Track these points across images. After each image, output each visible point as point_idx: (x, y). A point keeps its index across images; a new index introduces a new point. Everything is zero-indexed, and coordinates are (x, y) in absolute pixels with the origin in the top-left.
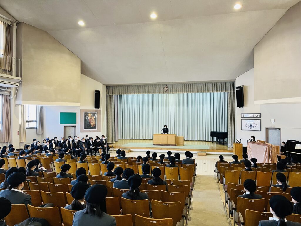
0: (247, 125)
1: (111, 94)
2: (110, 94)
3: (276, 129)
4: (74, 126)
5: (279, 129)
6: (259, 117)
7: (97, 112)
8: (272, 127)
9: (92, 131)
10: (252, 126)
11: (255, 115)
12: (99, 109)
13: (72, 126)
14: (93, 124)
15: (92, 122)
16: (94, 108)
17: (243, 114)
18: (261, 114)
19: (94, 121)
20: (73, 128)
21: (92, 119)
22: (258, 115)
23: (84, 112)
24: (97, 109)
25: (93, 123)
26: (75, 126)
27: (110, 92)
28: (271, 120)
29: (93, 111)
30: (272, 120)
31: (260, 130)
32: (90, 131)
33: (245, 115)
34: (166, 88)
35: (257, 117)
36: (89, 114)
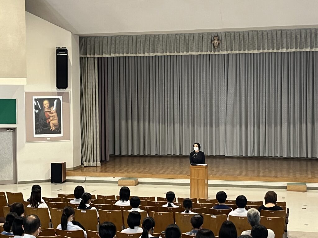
1: (92, 56)
2: (88, 56)
4: (11, 129)
7: (60, 97)
9: (52, 139)
12: (67, 90)
13: (8, 129)
14: (53, 124)
15: (51, 118)
16: (55, 89)
19: (56, 118)
20: (11, 134)
21: (52, 113)
23: (34, 98)
24: (61, 90)
25: (53, 122)
26: (14, 130)
27: (88, 51)
29: (52, 94)
32: (48, 140)
34: (216, 42)
36: (46, 102)
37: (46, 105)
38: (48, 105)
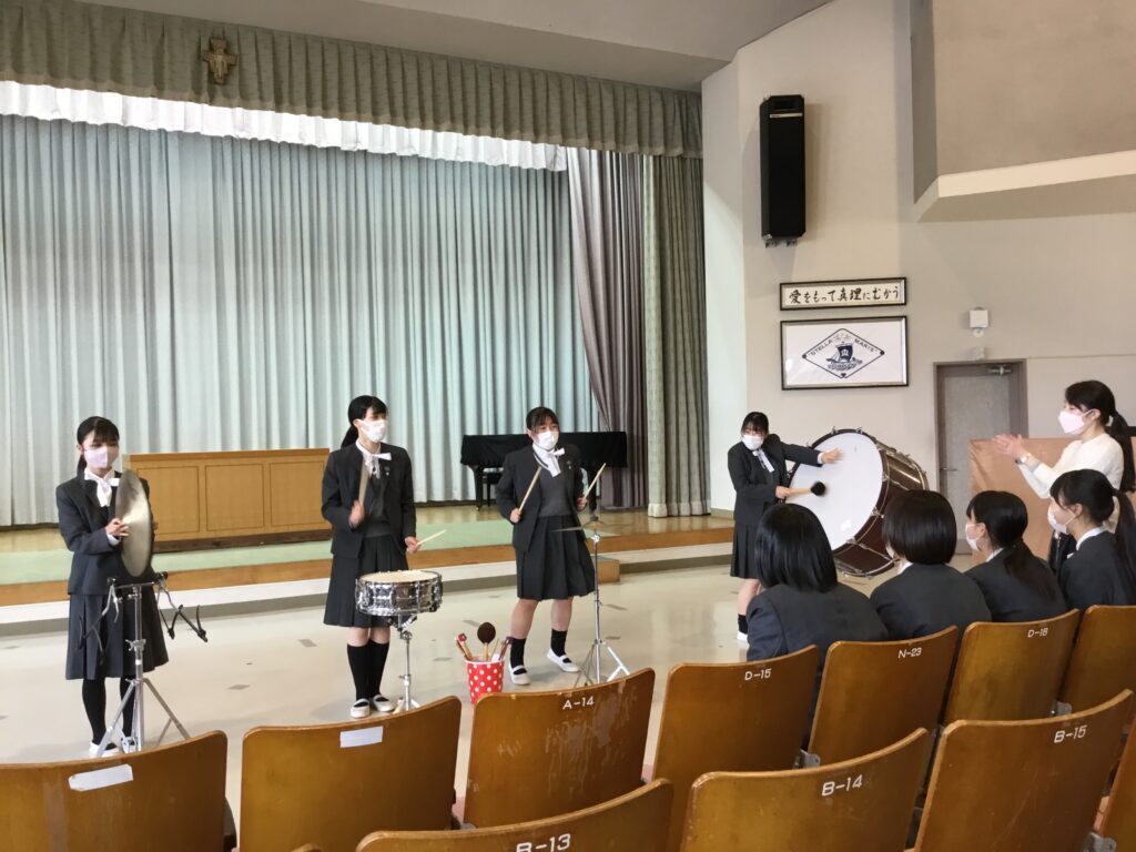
0: (821, 358)
3: (988, 368)
5: (1014, 368)
6: (892, 299)
8: (978, 356)
10: (848, 358)
11: (867, 289)
17: (788, 291)
18: (905, 279)
22: (891, 286)
28: (967, 318)
30: (974, 313)
31: (902, 379)
33: (802, 290)
34: (219, 58)
35: (883, 300)
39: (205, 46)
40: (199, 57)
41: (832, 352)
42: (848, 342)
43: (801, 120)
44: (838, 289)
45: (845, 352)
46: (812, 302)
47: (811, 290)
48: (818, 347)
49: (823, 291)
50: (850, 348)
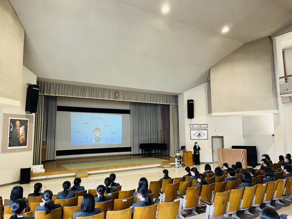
0: (196, 135)
3: (219, 137)
5: (222, 137)
6: (205, 127)
7: (28, 119)
8: (217, 136)
9: (20, 150)
11: (202, 126)
15: (21, 134)
16: (24, 113)
17: (192, 125)
18: (207, 124)
19: (24, 134)
21: (21, 131)
22: (205, 125)
23: (10, 118)
24: (28, 114)
29: (22, 116)
30: (216, 130)
31: (207, 138)
32: (17, 151)
33: (193, 125)
34: (117, 94)
35: (204, 127)
36: (18, 122)
37: (18, 124)
38: (19, 124)
39: (115, 93)
40: (115, 94)
41: (198, 134)
42: (200, 133)
43: (193, 103)
44: (198, 125)
45: (199, 134)
46: (195, 127)
47: (194, 125)
48: (195, 134)
49: (196, 126)
50: (200, 134)
